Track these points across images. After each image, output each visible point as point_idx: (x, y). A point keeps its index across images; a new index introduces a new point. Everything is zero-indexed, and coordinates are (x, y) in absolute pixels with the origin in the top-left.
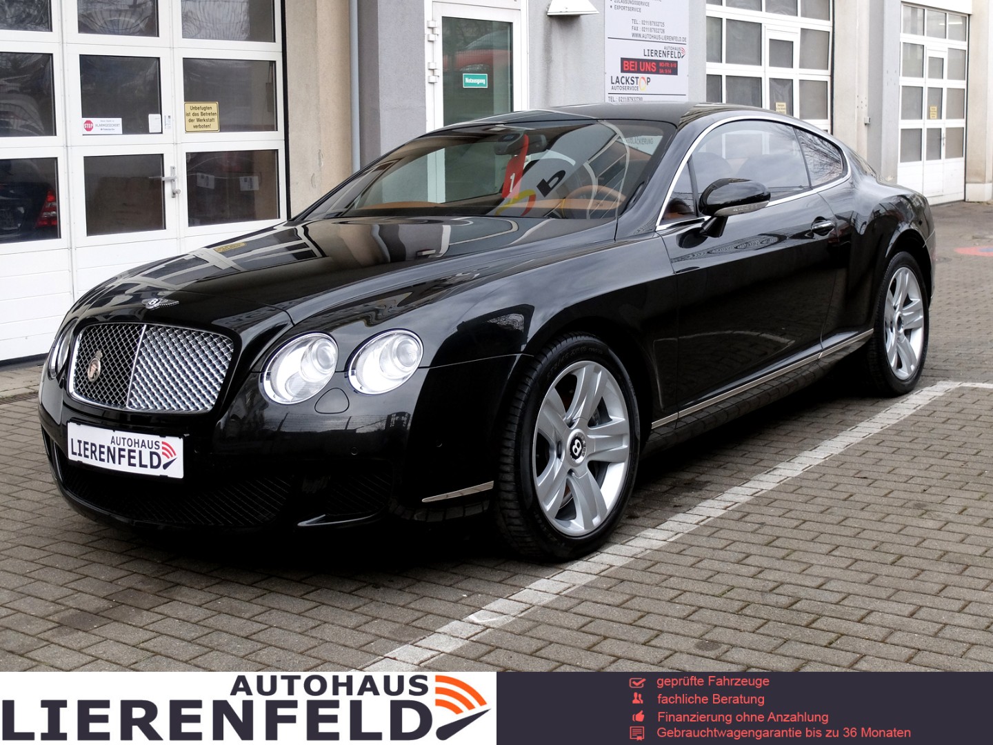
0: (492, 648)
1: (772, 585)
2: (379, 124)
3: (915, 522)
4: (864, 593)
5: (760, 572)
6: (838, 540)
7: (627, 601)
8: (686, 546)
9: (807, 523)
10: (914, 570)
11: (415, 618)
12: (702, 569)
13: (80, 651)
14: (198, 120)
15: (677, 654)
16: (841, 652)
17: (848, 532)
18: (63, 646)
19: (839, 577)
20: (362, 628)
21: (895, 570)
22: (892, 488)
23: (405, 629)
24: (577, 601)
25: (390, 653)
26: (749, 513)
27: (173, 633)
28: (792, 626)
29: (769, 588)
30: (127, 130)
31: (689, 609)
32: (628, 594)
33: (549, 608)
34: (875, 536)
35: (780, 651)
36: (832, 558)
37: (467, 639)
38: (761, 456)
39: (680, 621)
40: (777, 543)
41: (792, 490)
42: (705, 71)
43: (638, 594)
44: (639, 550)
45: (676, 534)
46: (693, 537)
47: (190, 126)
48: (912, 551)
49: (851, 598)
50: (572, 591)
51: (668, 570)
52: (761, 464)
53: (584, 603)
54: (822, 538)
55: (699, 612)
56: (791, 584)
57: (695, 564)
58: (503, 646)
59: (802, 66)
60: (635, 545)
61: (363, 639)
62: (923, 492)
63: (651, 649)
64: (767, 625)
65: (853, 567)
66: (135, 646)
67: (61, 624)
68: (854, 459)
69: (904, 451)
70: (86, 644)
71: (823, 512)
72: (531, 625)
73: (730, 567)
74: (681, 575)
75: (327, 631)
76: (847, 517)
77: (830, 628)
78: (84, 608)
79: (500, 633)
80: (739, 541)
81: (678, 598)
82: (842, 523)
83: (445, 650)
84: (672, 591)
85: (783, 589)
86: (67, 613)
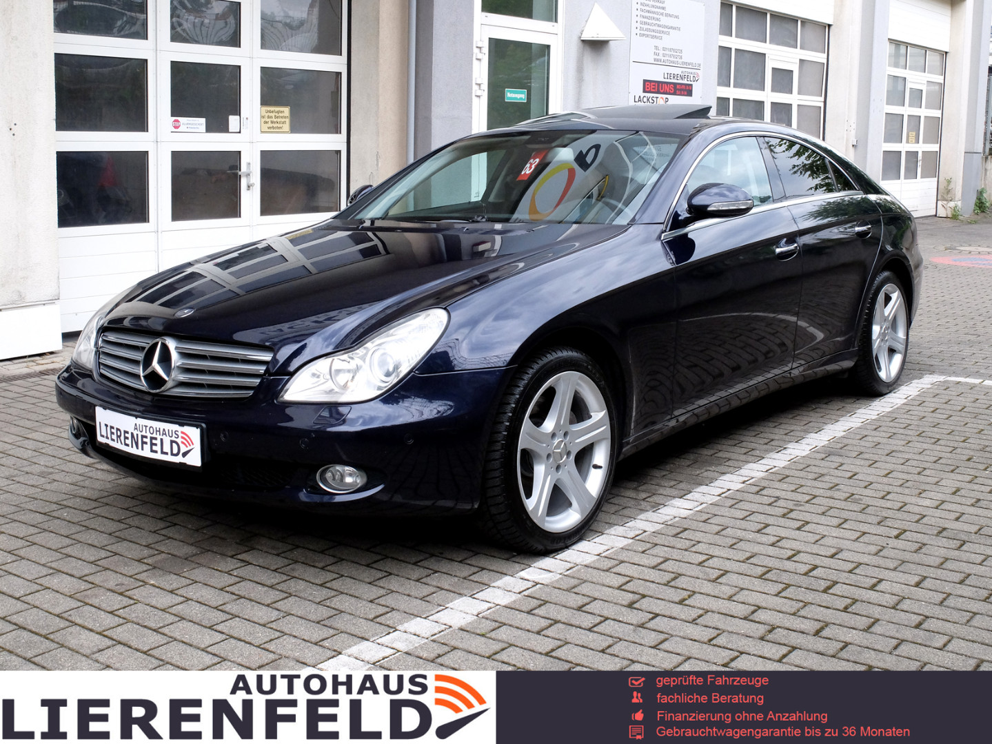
0: (542, 602)
1: (790, 553)
2: (431, 131)
3: (914, 500)
4: (874, 564)
5: (778, 541)
6: (845, 515)
7: (662, 563)
8: (710, 516)
9: (818, 498)
10: (916, 544)
11: (471, 572)
12: (726, 537)
13: (171, 592)
14: (272, 122)
15: (710, 613)
16: (857, 616)
17: (857, 507)
18: (157, 588)
19: (849, 548)
20: (424, 580)
21: (899, 544)
22: (891, 468)
23: (463, 582)
24: (617, 562)
25: (451, 604)
26: (764, 488)
27: (255, 579)
29: (786, 557)
30: (210, 129)
31: (718, 573)
32: (662, 557)
34: (879, 512)
35: (802, 613)
36: (842, 530)
37: (520, 593)
38: (772, 436)
39: (709, 584)
40: (792, 515)
41: (801, 468)
43: (670, 557)
44: (668, 518)
45: (702, 503)
46: (717, 508)
47: (265, 128)
48: (914, 527)
49: (861, 567)
50: (612, 553)
51: (696, 536)
52: (773, 443)
53: (623, 564)
54: (830, 513)
55: (726, 575)
56: (806, 552)
57: (719, 532)
58: (552, 601)
59: (799, 93)
60: (665, 513)
61: (426, 590)
62: (919, 474)
63: (686, 608)
64: (788, 590)
65: (861, 540)
66: (222, 589)
67: (155, 568)
68: (855, 442)
69: (900, 436)
70: (178, 587)
71: (831, 489)
72: (576, 583)
73: (751, 536)
74: (709, 542)
75: (393, 583)
76: (853, 494)
77: (845, 594)
78: (175, 553)
79: (548, 589)
80: (759, 513)
81: (707, 562)
82: (849, 500)
83: (500, 603)
84: (701, 556)
85: (800, 557)
86: (160, 557)
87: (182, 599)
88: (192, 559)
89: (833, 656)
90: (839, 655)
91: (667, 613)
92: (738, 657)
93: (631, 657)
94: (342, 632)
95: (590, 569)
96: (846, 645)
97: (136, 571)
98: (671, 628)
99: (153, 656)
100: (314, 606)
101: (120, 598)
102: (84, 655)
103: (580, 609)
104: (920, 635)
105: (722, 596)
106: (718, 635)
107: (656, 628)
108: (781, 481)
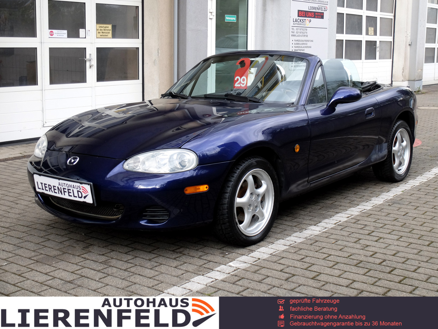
0: (241, 278)
1: (372, 253)
2: (186, 37)
4: (416, 259)
5: (365, 247)
7: (304, 258)
11: (203, 263)
12: (338, 245)
13: (46, 274)
14: (102, 33)
15: (328, 284)
16: (406, 285)
17: (407, 230)
18: (39, 272)
19: (403, 251)
20: (179, 267)
21: (430, 249)
23: (199, 268)
24: (280, 258)
25: (193, 279)
26: (359, 220)
27: (90, 267)
28: (382, 273)
29: (370, 255)
30: (69, 36)
32: (304, 255)
34: (418, 232)
35: (377, 284)
36: (400, 242)
37: (229, 273)
39: (329, 269)
40: (373, 234)
43: (308, 255)
44: (308, 235)
45: (326, 228)
46: (333, 230)
47: (99, 35)
49: (409, 261)
50: (278, 253)
51: (322, 245)
53: (283, 259)
54: (393, 233)
55: (337, 265)
56: (380, 253)
57: (335, 243)
58: (246, 277)
61: (180, 272)
63: (316, 281)
64: (370, 272)
65: (409, 247)
67: (37, 262)
68: (407, 197)
70: (49, 271)
71: (394, 221)
72: (258, 269)
73: (351, 245)
74: (329, 248)
75: (163, 268)
76: (405, 224)
77: (400, 274)
78: (48, 254)
79: (244, 272)
80: (355, 233)
81: (328, 258)
82: (404, 226)
83: (218, 279)
84: (324, 255)
85: (377, 255)
86: (40, 256)
87: (51, 278)
88: (58, 257)
91: (306, 284)
100: (121, 281)
101: (18, 277)
103: (260, 282)
105: (335, 275)
106: (332, 295)
107: (299, 291)
108: (367, 217)
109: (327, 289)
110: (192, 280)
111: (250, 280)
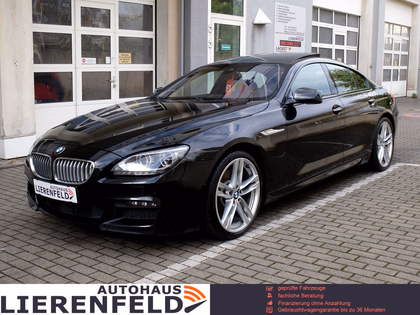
0: (228, 257)
1: (333, 237)
2: (190, 62)
3: (388, 215)
4: (368, 241)
5: (329, 232)
6: (359, 221)
7: (280, 241)
8: (301, 221)
9: (347, 214)
10: (387, 233)
11: (200, 245)
12: (307, 230)
13: (76, 253)
14: (124, 59)
15: (298, 261)
16: (359, 263)
17: (363, 218)
18: (70, 251)
19: (359, 234)
20: (180, 248)
21: (380, 233)
22: (379, 202)
23: (196, 249)
24: (261, 240)
26: (325, 210)
27: (110, 247)
28: (341, 253)
29: (332, 238)
30: (98, 62)
31: (302, 245)
33: (250, 243)
34: (372, 220)
35: (337, 261)
36: (356, 227)
37: (219, 253)
38: (330, 189)
39: (299, 249)
40: (335, 221)
41: (341, 202)
42: (311, 45)
43: (283, 239)
44: (284, 222)
45: (298, 216)
46: (304, 218)
47: (121, 62)
48: (387, 226)
49: (363, 243)
50: (259, 237)
51: (295, 230)
52: (330, 191)
53: (263, 241)
54: (352, 220)
55: (306, 246)
56: (340, 237)
57: (304, 228)
58: (233, 256)
59: (347, 45)
60: (282, 220)
61: (181, 252)
62: (391, 204)
63: (288, 259)
64: (331, 252)
65: (364, 231)
66: (96, 252)
67: (69, 243)
68: (364, 191)
69: (383, 188)
70: (78, 250)
71: (353, 210)
72: (243, 249)
73: (318, 230)
74: (300, 232)
75: (167, 249)
76: (362, 213)
77: (355, 254)
78: (78, 237)
79: (231, 252)
80: (322, 220)
81: (298, 241)
82: (360, 215)
83: (211, 257)
84: (296, 238)
85: (338, 238)
86: (72, 238)
87: (80, 255)
88: (85, 239)
89: (348, 279)
90: (351, 279)
91: (280, 261)
92: (308, 279)
93: (263, 279)
94: (144, 269)
95: (249, 243)
96: (354, 274)
97: (61, 245)
98: (281, 268)
99: (67, 278)
100: (134, 258)
101: (54, 255)
102: (39, 278)
103: (244, 260)
104: (385, 270)
105: (303, 254)
106: (301, 270)
107: (275, 267)
108: (332, 207)
109: (296, 266)
110: (190, 258)
111: (235, 258)
